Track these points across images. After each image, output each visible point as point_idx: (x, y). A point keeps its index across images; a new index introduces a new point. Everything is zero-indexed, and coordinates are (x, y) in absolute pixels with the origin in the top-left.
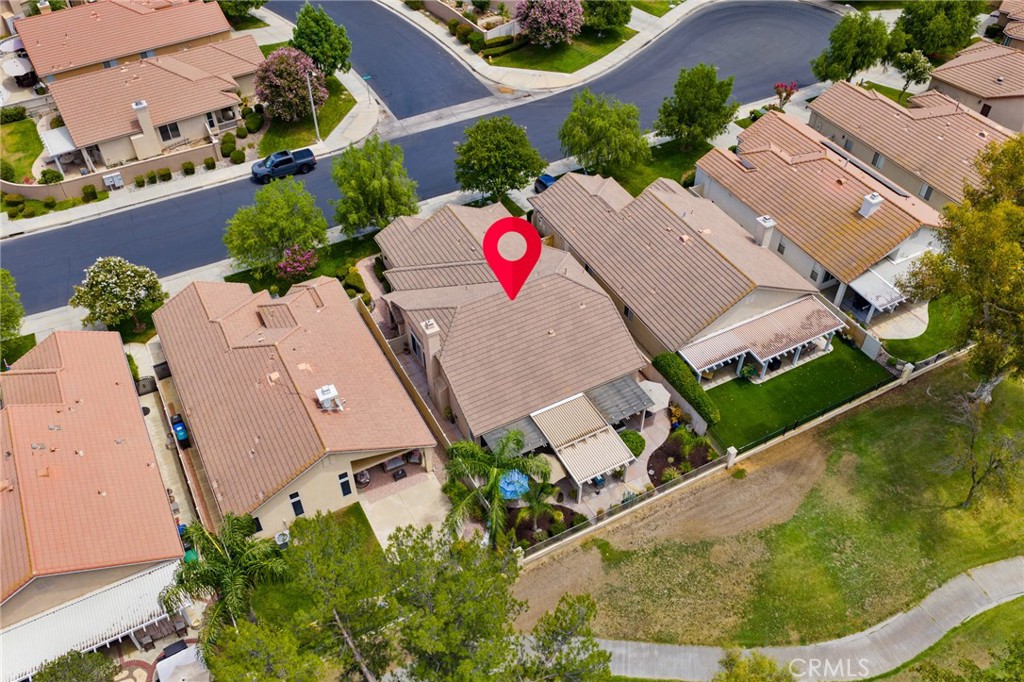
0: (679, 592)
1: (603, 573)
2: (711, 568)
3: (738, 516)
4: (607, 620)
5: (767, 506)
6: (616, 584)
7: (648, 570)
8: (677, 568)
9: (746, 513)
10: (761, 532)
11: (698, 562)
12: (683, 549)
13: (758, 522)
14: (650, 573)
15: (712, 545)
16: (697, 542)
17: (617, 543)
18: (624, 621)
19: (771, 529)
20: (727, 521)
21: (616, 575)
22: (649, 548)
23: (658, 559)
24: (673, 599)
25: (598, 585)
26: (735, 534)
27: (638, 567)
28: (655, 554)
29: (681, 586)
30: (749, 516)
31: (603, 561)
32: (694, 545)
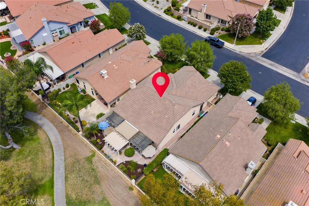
0: (81, 179)
1: (84, 158)
2: (91, 186)
3: (111, 190)
4: (70, 163)
5: (117, 198)
6: (81, 162)
7: (87, 169)
8: (89, 177)
9: (114, 193)
10: (106, 198)
11: (92, 182)
12: (96, 177)
13: (109, 197)
14: (86, 170)
15: (99, 184)
16: (99, 180)
17: (95, 159)
18: (70, 167)
19: (108, 201)
20: (109, 187)
21: (84, 161)
22: (95, 167)
23: (91, 170)
24: (79, 178)
25: (80, 157)
26: (104, 191)
27: (87, 166)
28: (93, 169)
29: (83, 179)
30: (112, 194)
31: (88, 157)
32: (98, 179)
